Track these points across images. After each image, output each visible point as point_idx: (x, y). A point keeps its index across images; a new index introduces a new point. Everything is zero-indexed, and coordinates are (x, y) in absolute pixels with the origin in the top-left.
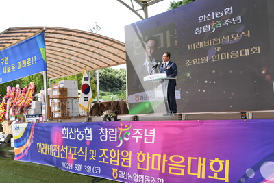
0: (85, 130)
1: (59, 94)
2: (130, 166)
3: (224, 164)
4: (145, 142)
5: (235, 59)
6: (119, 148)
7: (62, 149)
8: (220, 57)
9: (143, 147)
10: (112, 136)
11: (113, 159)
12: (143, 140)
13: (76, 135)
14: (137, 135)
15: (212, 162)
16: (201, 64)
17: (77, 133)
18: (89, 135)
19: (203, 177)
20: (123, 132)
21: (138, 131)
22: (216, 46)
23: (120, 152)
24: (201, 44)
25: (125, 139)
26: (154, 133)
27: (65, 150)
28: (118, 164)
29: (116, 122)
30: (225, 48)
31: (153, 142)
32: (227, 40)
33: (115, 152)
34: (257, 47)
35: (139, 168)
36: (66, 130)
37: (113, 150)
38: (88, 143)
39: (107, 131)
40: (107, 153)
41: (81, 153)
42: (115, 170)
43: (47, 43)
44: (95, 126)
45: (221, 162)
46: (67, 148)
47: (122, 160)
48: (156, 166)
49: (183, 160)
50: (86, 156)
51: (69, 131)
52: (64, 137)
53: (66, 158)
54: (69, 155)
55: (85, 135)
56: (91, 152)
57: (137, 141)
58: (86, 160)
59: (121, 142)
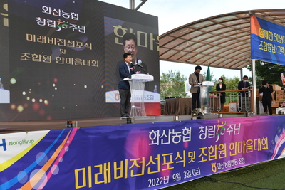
0: (183, 130)
3: (266, 140)
4: (235, 134)
6: (216, 143)
7: (151, 161)
9: (233, 139)
10: (211, 133)
11: (211, 155)
14: (230, 129)
15: (262, 140)
17: (172, 135)
19: (260, 149)
20: (220, 128)
21: (230, 126)
23: (217, 147)
24: (44, 39)
25: (222, 134)
26: (240, 126)
27: (156, 161)
28: (216, 158)
31: (239, 133)
33: (213, 147)
34: (96, 61)
36: (157, 133)
37: (211, 146)
38: (186, 146)
39: (206, 129)
40: (206, 151)
41: (179, 159)
46: (158, 158)
47: (219, 153)
49: (252, 142)
50: (184, 161)
51: (161, 133)
52: (153, 143)
53: (159, 171)
54: (162, 167)
55: (183, 135)
56: (190, 154)
57: (229, 134)
58: (184, 165)
59: (219, 137)
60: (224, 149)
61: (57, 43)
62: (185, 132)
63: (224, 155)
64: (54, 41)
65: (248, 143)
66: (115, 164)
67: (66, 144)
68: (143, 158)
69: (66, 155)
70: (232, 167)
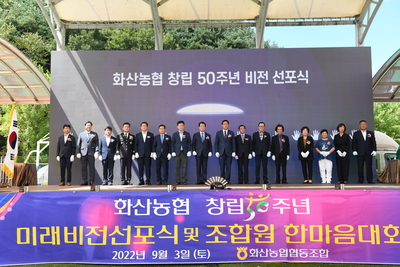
3: (399, 229)
4: (296, 213)
6: (248, 223)
10: (233, 208)
11: (236, 236)
12: (292, 210)
17: (152, 205)
18: (184, 208)
19: (378, 243)
21: (281, 201)
23: (252, 227)
26: (307, 203)
27: (125, 233)
28: (248, 241)
31: (308, 212)
33: (240, 227)
35: (288, 242)
36: (127, 202)
37: (236, 226)
38: (180, 220)
39: (222, 203)
41: (164, 234)
44: (196, 196)
45: (396, 228)
46: (129, 229)
47: (257, 236)
48: (316, 237)
49: (352, 229)
50: (176, 237)
51: (134, 203)
52: (120, 213)
53: (128, 243)
54: (133, 239)
55: (173, 207)
56: (188, 231)
57: (282, 212)
58: (176, 242)
59: (253, 215)
60: (269, 232)
62: (178, 204)
63: (268, 240)
65: (339, 229)
66: (66, 229)
67: (9, 206)
68: (105, 227)
69: (8, 215)
70: (289, 258)
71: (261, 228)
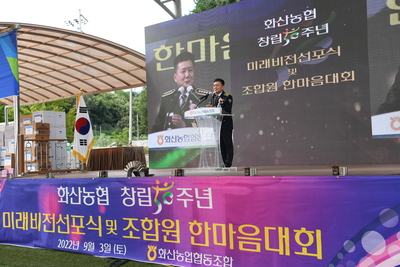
0: (98, 190)
1: (35, 133)
2: (178, 241)
3: (314, 235)
4: (199, 206)
5: (318, 88)
6: (156, 216)
7: (61, 219)
8: (296, 84)
9: (196, 215)
10: (142, 199)
11: (147, 232)
12: (194, 203)
13: (82, 199)
14: (185, 197)
15: (298, 233)
16: (266, 92)
17: (82, 194)
18: (104, 197)
19: (288, 253)
20: (161, 193)
21: (184, 191)
22: (290, 67)
23: (160, 222)
24: (267, 63)
25: (166, 202)
26: (210, 194)
27: (65, 221)
28: (157, 240)
29: (148, 178)
30: (304, 71)
31: (211, 207)
32: (307, 58)
33: (150, 221)
34: (350, 71)
35: (193, 243)
36: (65, 190)
37: (146, 219)
38: (103, 211)
39: (133, 192)
40: (137, 224)
41: (91, 225)
42: (152, 248)
43: (19, 50)
44: (114, 185)
45: (310, 234)
46: (67, 218)
47: (165, 233)
48: (220, 240)
49: (258, 231)
50: (100, 229)
51: (70, 191)
52: (62, 201)
53: (68, 232)
54: (72, 229)
55: (97, 197)
56: (109, 223)
57: (186, 206)
58: (100, 235)
59: (160, 207)
60: (174, 229)
61: (284, 63)
62: (100, 192)
63: (175, 239)
64: (280, 61)
65: (244, 229)
66: (31, 215)
68: (54, 215)
70: (193, 265)
71: (168, 224)
